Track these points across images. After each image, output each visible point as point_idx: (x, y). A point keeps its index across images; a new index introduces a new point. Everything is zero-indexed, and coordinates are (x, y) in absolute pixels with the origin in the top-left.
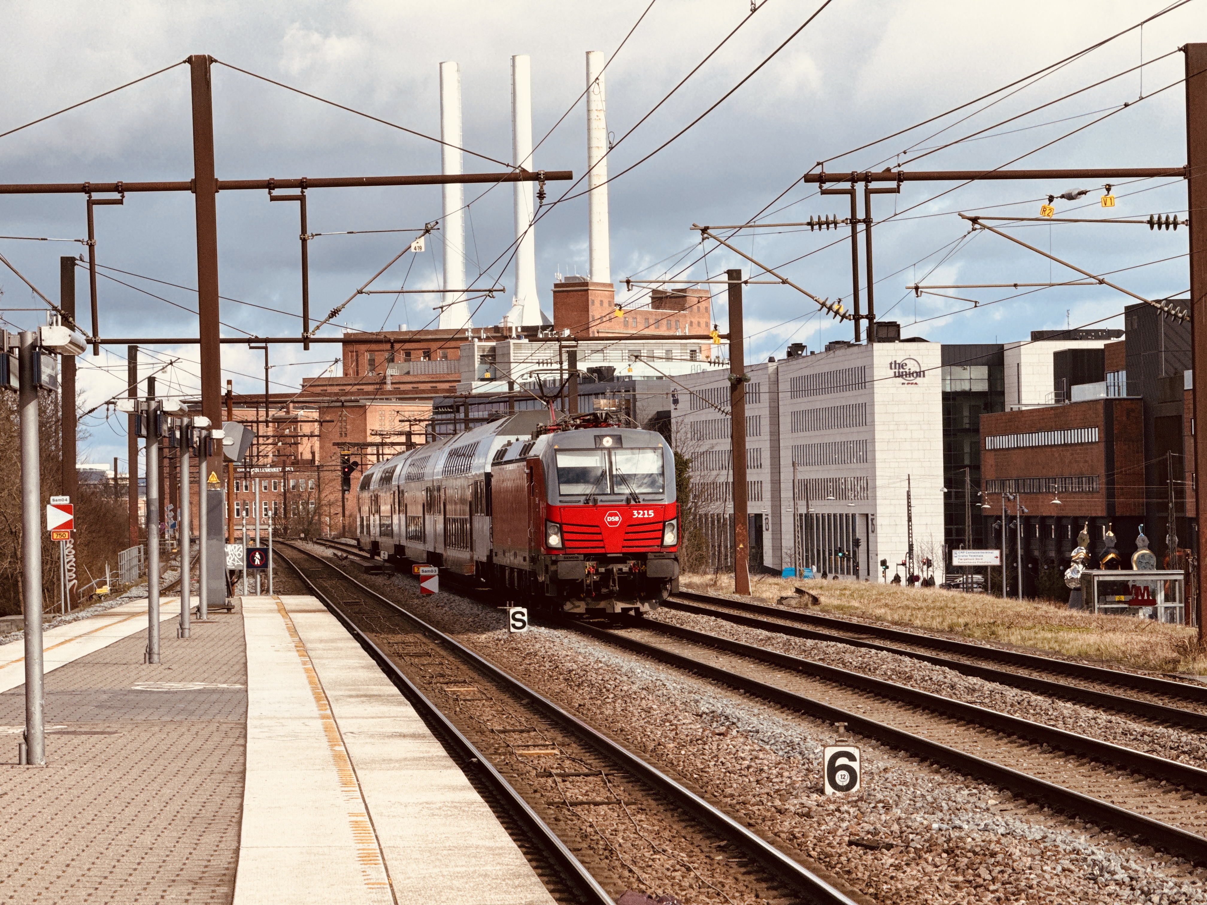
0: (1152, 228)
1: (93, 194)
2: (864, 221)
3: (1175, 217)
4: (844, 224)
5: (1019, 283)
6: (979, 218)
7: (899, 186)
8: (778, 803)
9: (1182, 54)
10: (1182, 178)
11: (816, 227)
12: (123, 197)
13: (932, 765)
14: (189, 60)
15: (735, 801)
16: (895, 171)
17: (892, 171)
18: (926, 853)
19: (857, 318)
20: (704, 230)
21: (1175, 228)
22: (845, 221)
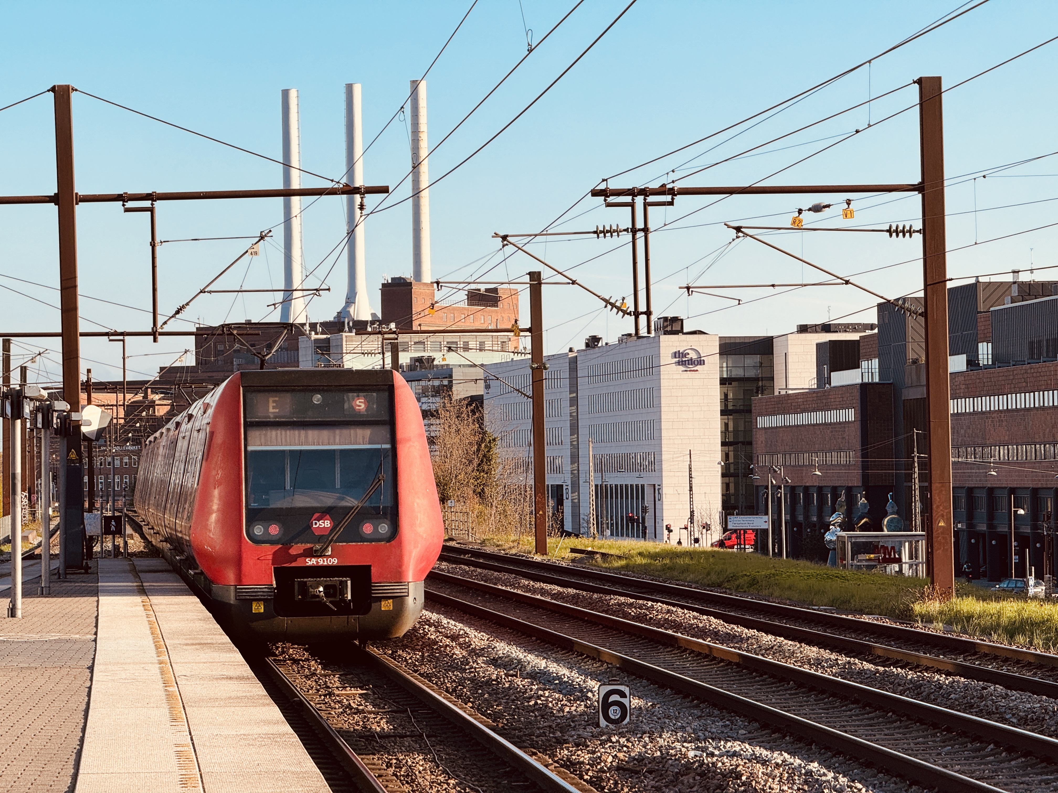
0: (891, 236)
3: (911, 227)
4: (625, 233)
5: (776, 284)
6: (741, 227)
7: (673, 199)
8: (558, 734)
9: (917, 86)
10: (917, 192)
13: (693, 700)
14: (53, 89)
15: (522, 733)
17: (668, 186)
18: (682, 777)
19: (637, 314)
20: (504, 238)
21: (911, 236)
22: (626, 230)
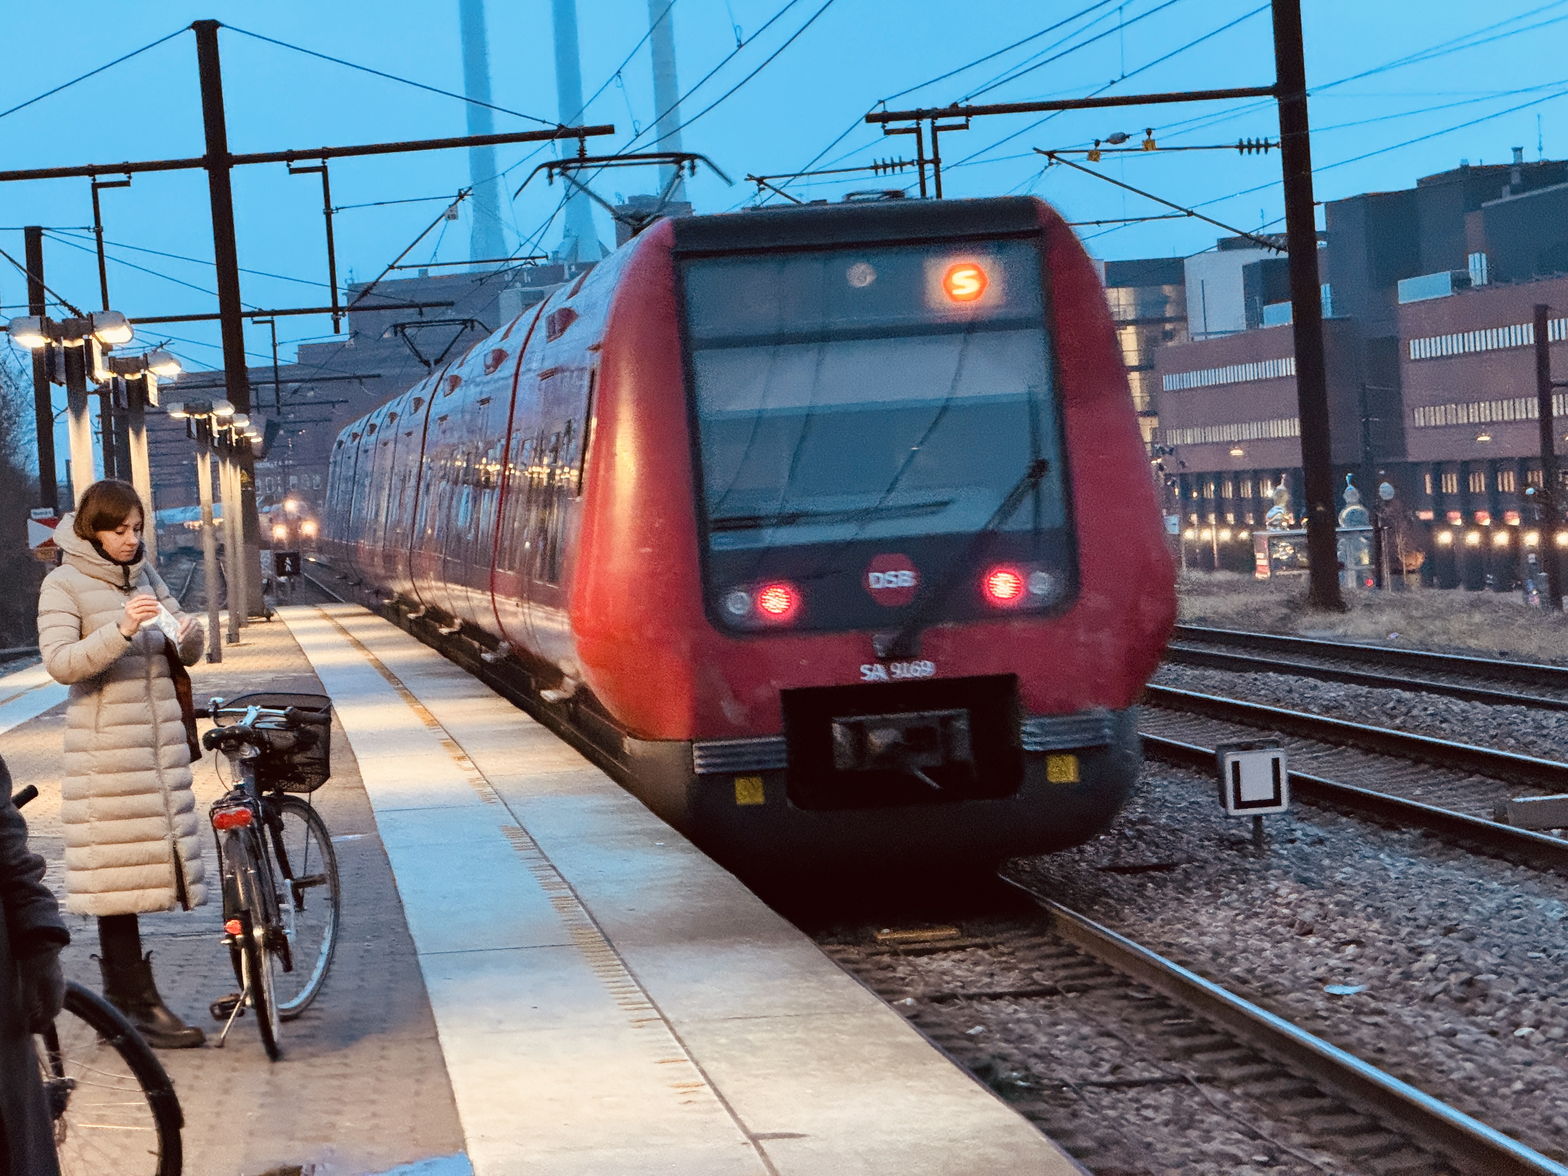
0: (1242, 152)
1: (97, 176)
2: (931, 161)
3: (1266, 140)
4: (910, 166)
6: (1055, 152)
7: (968, 121)
10: (1271, 97)
11: (881, 171)
12: (130, 177)
14: (194, 26)
17: (960, 105)
20: (760, 181)
21: (1266, 151)
22: (912, 163)
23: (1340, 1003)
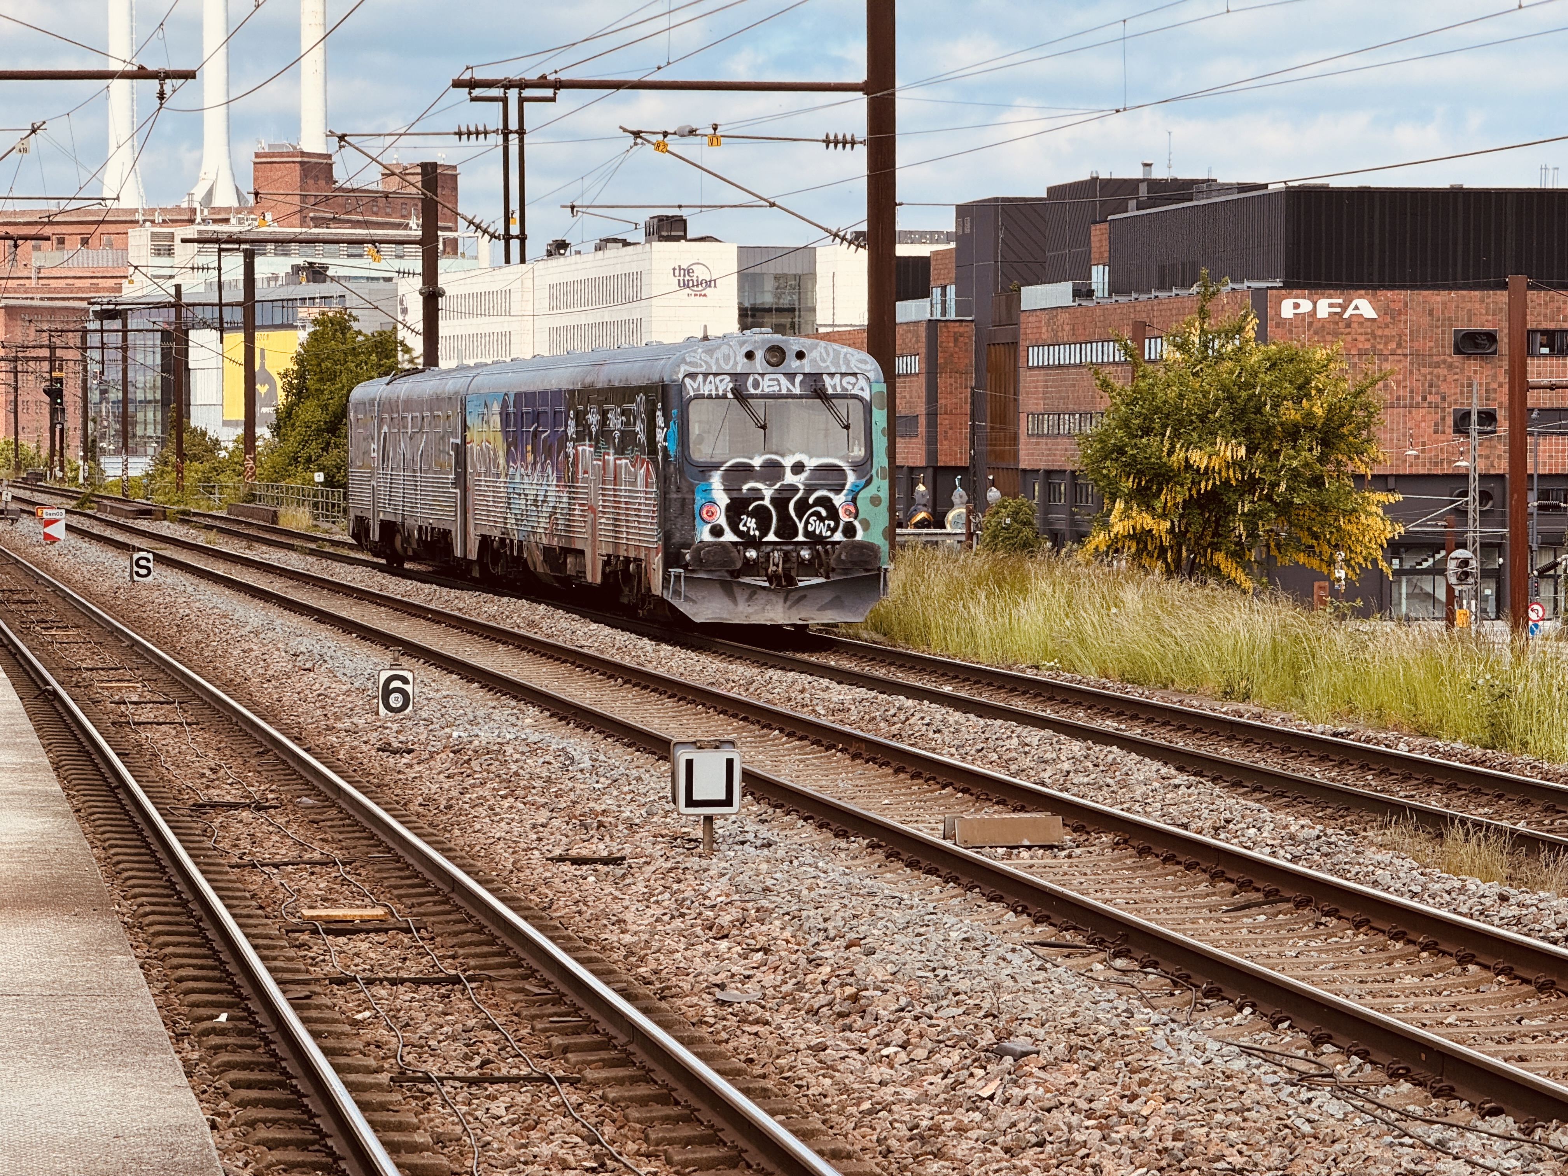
0: (827, 147)
2: (516, 132)
3: (853, 136)
4: (495, 134)
6: (642, 132)
7: (555, 94)
10: (860, 94)
11: (465, 137)
16: (551, 78)
17: (548, 78)
19: (507, 237)
20: (342, 138)
21: (852, 148)
22: (496, 132)
23: (730, 1010)
